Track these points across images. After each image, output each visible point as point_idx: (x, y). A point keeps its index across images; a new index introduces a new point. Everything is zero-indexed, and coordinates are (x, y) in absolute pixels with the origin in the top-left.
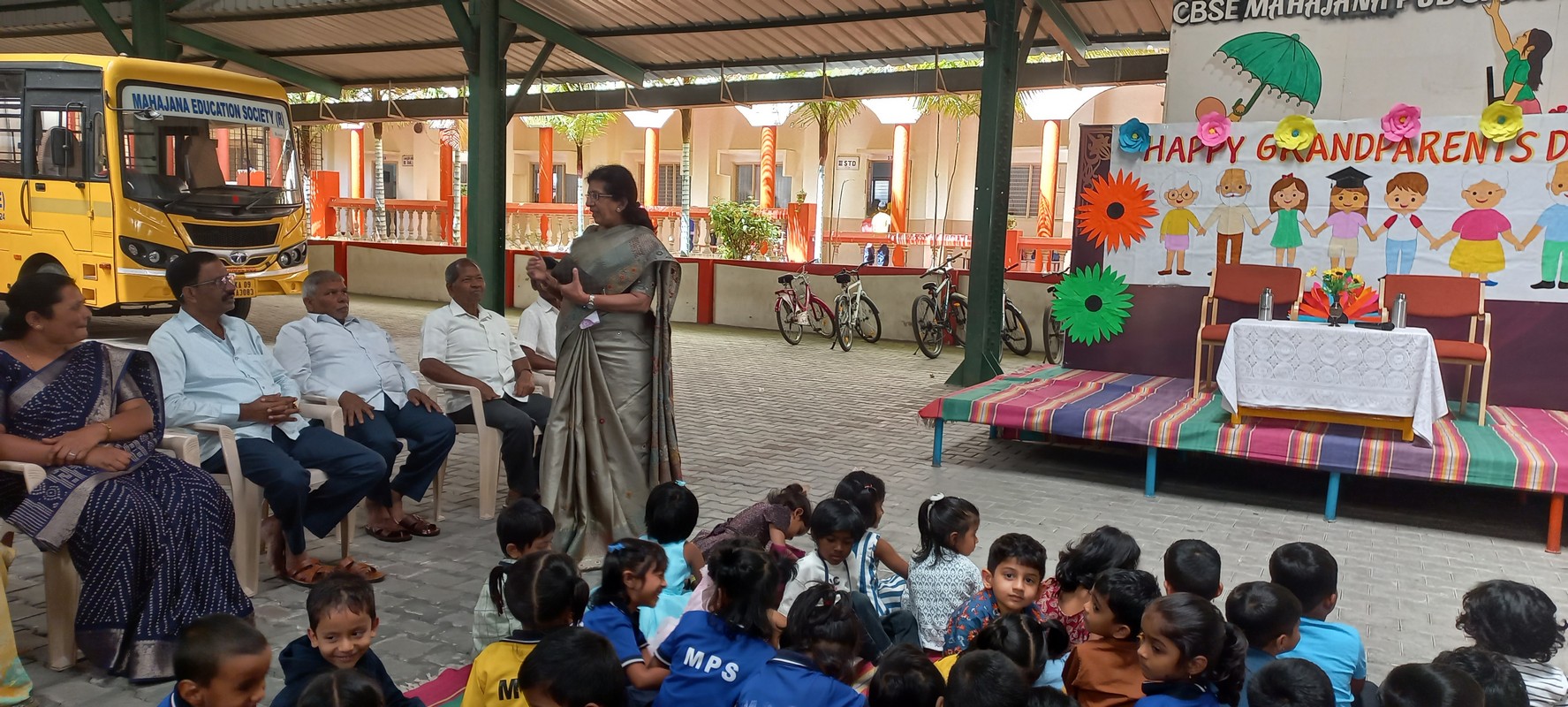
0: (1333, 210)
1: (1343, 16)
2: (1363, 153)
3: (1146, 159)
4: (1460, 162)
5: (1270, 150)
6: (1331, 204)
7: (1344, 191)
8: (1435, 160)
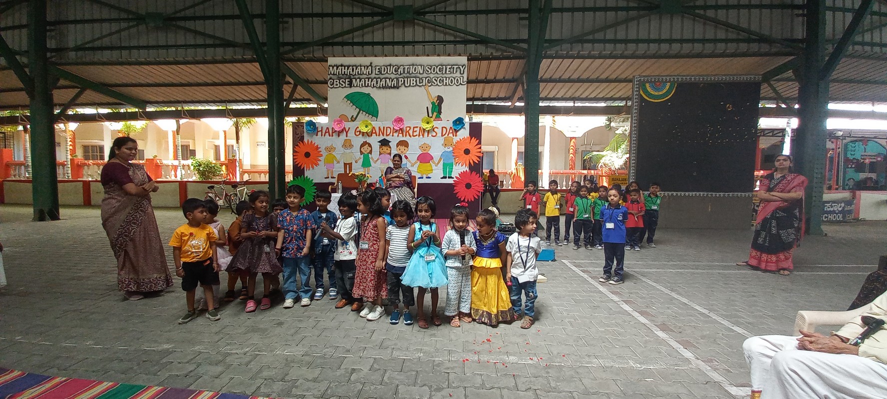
0: (380, 154)
1: (383, 88)
2: (388, 134)
3: (317, 135)
4: (417, 137)
5: (359, 133)
6: (380, 152)
7: (383, 147)
8: (410, 136)
